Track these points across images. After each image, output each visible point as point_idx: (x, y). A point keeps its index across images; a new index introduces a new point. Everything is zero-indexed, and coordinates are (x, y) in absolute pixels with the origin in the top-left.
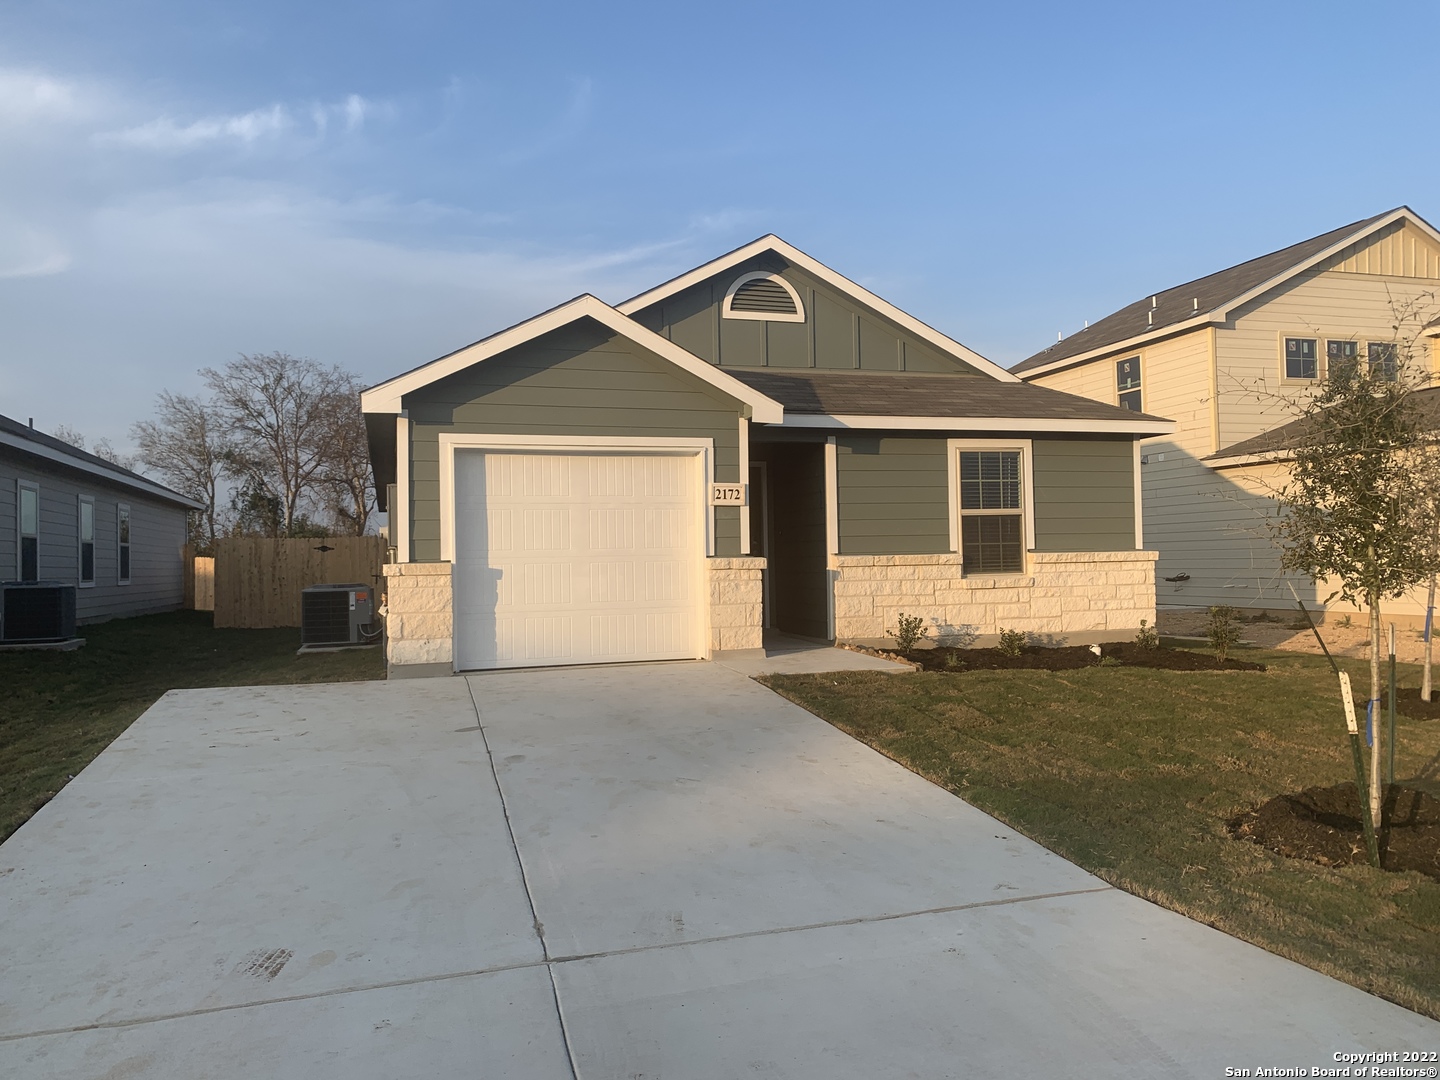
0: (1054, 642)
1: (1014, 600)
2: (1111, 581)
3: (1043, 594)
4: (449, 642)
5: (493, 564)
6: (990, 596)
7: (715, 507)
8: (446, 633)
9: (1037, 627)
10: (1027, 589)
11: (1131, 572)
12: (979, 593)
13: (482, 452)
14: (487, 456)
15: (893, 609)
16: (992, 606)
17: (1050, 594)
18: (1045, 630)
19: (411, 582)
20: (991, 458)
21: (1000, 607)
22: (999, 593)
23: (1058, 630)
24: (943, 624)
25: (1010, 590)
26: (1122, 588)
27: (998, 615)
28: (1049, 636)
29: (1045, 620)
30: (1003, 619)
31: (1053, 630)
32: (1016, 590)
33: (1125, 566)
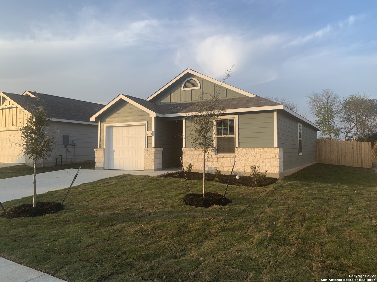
0: (241, 174)
1: (229, 161)
2: (262, 157)
3: (238, 160)
4: (103, 163)
5: (114, 149)
6: (223, 160)
7: (148, 137)
8: (103, 162)
9: (236, 170)
10: (233, 158)
11: (270, 155)
12: (219, 159)
13: (112, 127)
14: (113, 128)
15: (196, 162)
16: (223, 163)
17: (241, 160)
18: (239, 171)
19: (98, 152)
20: (225, 121)
21: (225, 163)
22: (225, 159)
23: (243, 171)
24: (209, 167)
25: (228, 158)
26: (266, 159)
27: (225, 165)
28: (240, 172)
29: (239, 168)
30: (226, 166)
31: (241, 171)
32: (230, 159)
33: (268, 153)
